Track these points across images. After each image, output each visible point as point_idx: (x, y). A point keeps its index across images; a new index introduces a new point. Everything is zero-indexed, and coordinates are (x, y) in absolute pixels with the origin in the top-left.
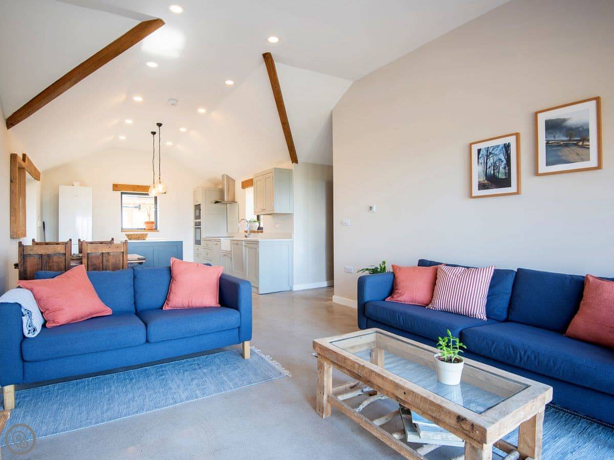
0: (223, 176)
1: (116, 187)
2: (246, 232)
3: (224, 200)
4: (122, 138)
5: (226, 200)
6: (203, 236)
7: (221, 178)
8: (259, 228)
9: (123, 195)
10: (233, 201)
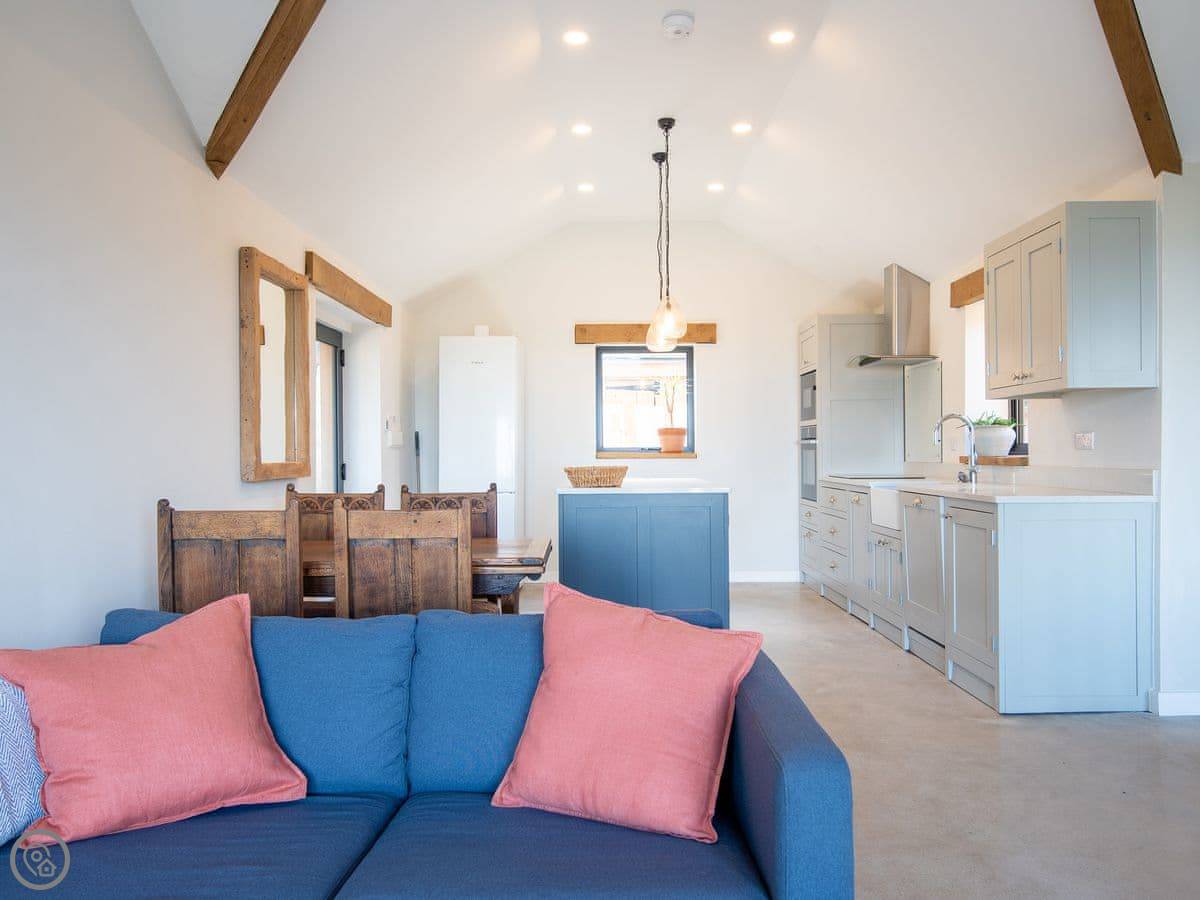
0: (888, 270)
1: (583, 334)
2: (964, 460)
3: (889, 351)
4: (586, 188)
5: (896, 352)
6: (822, 475)
7: (880, 279)
8: (1018, 448)
9: (604, 356)
10: (925, 356)
